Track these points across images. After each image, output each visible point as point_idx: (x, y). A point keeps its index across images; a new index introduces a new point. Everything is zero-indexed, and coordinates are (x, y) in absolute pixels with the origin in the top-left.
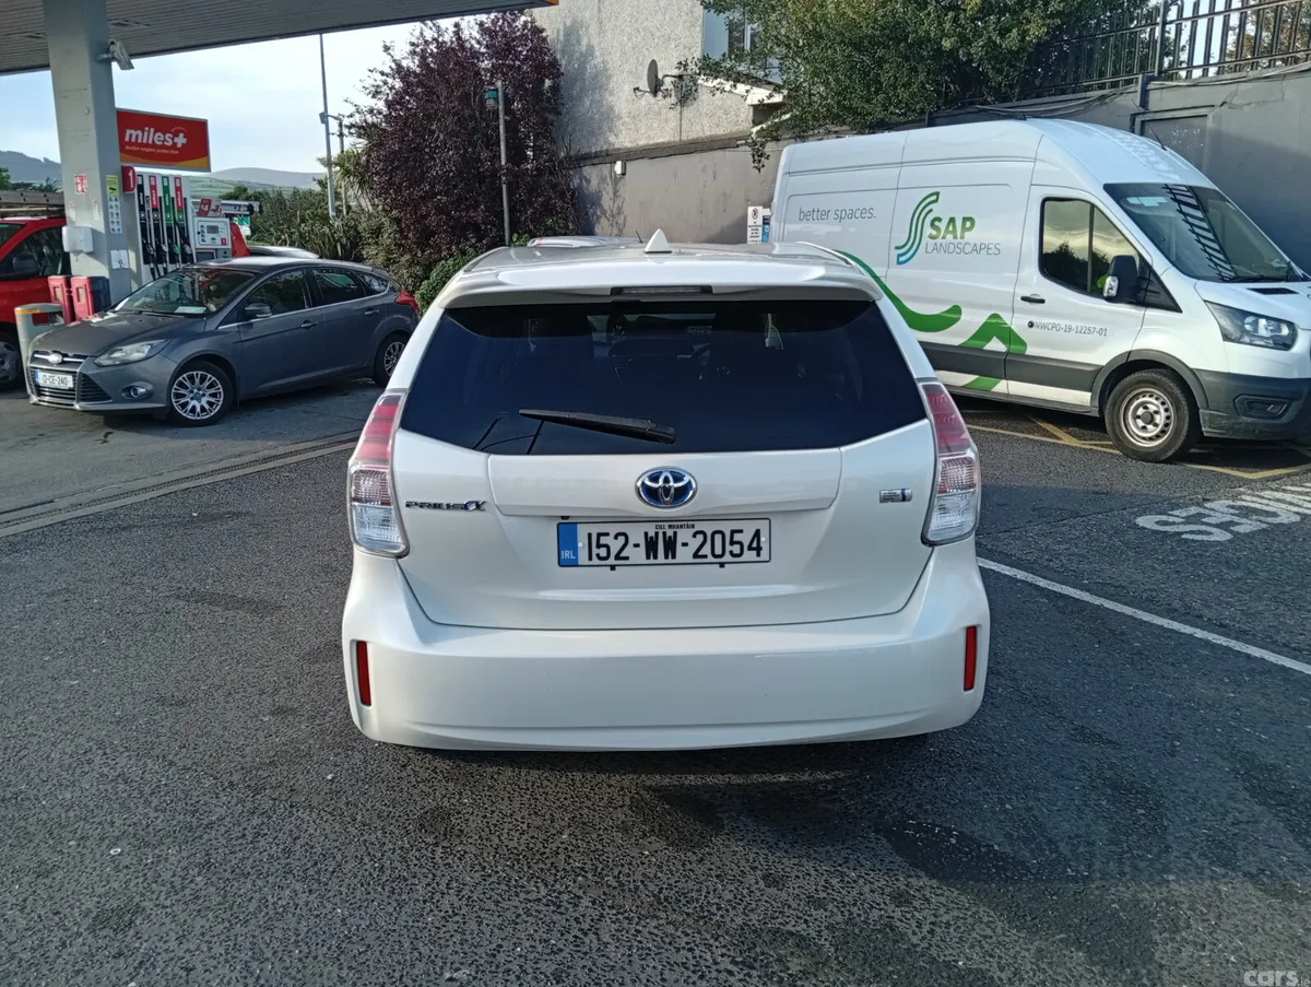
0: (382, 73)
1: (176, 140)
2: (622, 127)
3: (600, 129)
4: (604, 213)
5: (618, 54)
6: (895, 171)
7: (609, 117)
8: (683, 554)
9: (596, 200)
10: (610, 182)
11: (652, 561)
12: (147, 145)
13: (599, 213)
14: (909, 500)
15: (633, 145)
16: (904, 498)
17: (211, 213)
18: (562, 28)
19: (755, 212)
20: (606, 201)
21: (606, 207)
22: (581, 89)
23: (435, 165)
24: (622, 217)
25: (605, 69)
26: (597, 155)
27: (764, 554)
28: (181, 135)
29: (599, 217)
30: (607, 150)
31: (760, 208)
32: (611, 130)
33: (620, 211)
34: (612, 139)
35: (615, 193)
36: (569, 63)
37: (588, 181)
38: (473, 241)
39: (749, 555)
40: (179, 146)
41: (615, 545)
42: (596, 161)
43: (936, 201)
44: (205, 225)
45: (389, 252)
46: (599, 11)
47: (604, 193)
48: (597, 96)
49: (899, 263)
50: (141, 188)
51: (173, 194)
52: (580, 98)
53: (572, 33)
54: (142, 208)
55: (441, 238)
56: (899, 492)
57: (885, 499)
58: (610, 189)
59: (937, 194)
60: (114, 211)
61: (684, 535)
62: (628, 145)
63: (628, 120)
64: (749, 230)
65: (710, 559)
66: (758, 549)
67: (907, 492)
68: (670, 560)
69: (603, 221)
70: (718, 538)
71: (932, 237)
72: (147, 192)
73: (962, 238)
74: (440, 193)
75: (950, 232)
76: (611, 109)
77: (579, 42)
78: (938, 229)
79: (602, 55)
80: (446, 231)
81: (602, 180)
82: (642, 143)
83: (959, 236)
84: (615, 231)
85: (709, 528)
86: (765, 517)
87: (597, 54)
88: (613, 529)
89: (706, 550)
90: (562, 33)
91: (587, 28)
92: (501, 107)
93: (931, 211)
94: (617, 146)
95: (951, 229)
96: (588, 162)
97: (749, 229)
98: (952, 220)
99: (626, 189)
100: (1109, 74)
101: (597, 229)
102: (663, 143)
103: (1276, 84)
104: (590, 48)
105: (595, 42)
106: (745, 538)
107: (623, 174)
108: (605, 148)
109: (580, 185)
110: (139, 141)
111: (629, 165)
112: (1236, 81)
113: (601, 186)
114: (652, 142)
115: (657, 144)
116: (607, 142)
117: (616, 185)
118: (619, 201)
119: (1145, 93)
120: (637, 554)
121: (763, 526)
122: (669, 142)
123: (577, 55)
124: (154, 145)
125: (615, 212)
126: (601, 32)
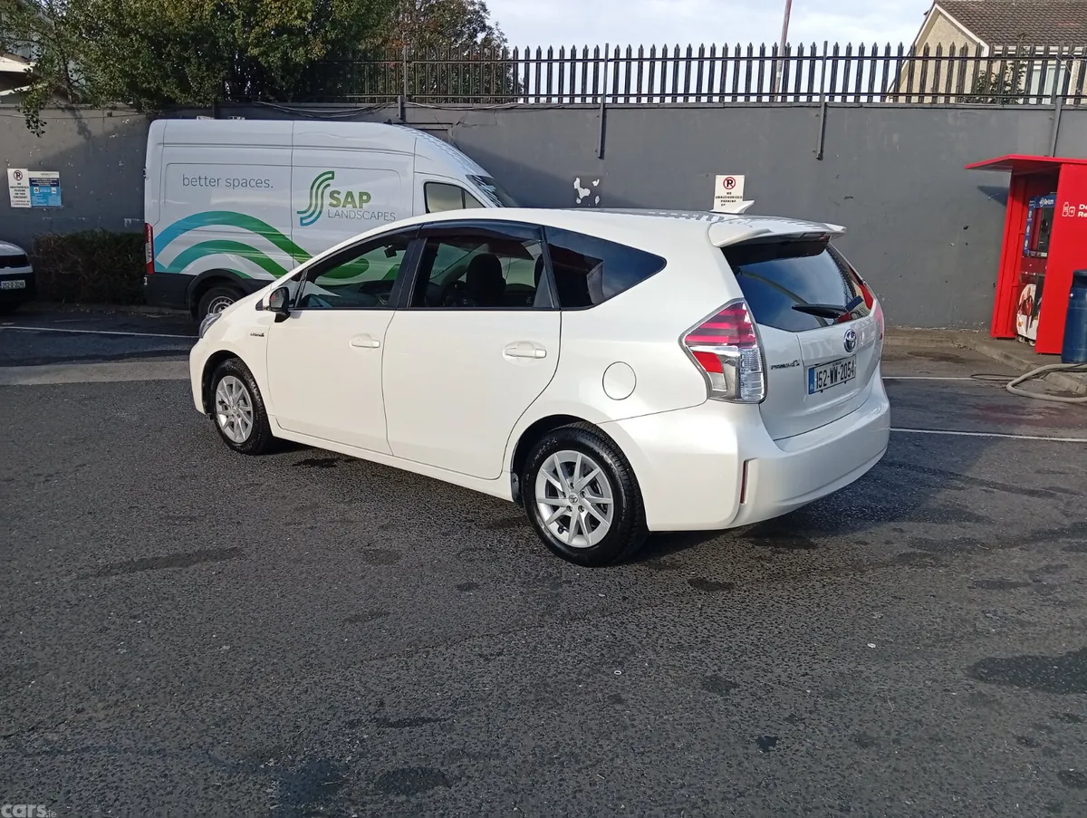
6: (288, 152)
19: (18, 175)
31: (24, 172)
41: (824, 377)
43: (332, 178)
49: (302, 224)
59: (333, 173)
64: (12, 192)
71: (331, 205)
73: (361, 207)
75: (349, 203)
78: (338, 199)
83: (358, 205)
88: (823, 368)
93: (328, 185)
95: (349, 200)
97: (11, 189)
98: (350, 194)
100: (367, 91)
103: (491, 115)
112: (466, 109)
119: (403, 109)
120: (829, 381)
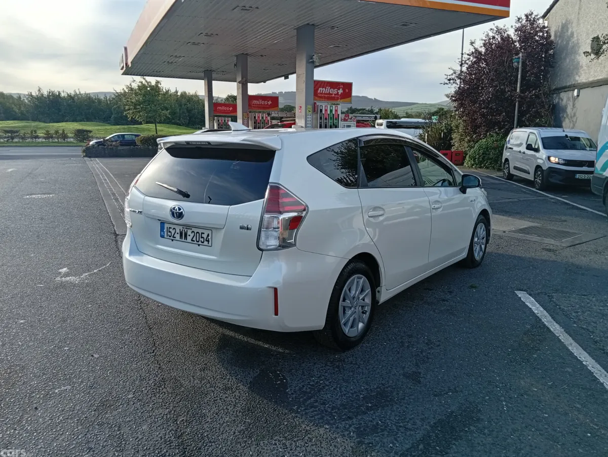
0: (468, 55)
1: (338, 91)
2: (582, 72)
3: (572, 73)
4: (567, 115)
5: (585, 34)
7: (577, 67)
8: (189, 239)
9: (564, 110)
10: (572, 101)
11: (181, 240)
12: (327, 94)
13: (565, 116)
14: (250, 230)
15: (587, 81)
16: (248, 229)
17: (349, 120)
18: (560, 25)
20: (569, 110)
21: (569, 113)
22: (566, 54)
23: (483, 95)
24: (575, 118)
25: (578, 43)
26: (569, 87)
27: (210, 244)
28: (341, 89)
29: (565, 118)
30: (574, 84)
32: (577, 74)
33: (575, 115)
34: (577, 78)
35: (574, 105)
36: (562, 41)
37: (562, 100)
38: (497, 130)
39: (206, 243)
40: (340, 93)
41: (173, 232)
42: (566, 90)
44: (345, 125)
45: (462, 135)
46: (579, 14)
47: (569, 106)
48: (573, 57)
50: (321, 111)
51: (334, 113)
52: (565, 59)
53: (565, 27)
54: (321, 118)
55: (482, 130)
56: (246, 226)
57: (242, 228)
58: (571, 103)
60: (309, 119)
61: (189, 232)
62: (584, 81)
63: (585, 68)
65: (195, 242)
66: (208, 241)
67: (249, 226)
68: (185, 241)
69: (567, 120)
70: (198, 234)
72: (323, 112)
74: (484, 108)
76: (578, 63)
77: (567, 31)
79: (577, 36)
80: (484, 126)
81: (568, 99)
82: (591, 79)
84: (572, 125)
85: (196, 230)
86: (210, 229)
87: (575, 36)
88: (173, 226)
89: (194, 239)
90: (560, 27)
91: (572, 24)
92: (520, 66)
94: (579, 82)
96: (563, 90)
99: (578, 103)
101: (564, 124)
102: (601, 79)
104: (572, 34)
105: (574, 30)
106: (205, 236)
107: (578, 96)
108: (573, 83)
109: (558, 102)
110: (324, 92)
111: (581, 91)
113: (568, 102)
114: (596, 79)
115: (598, 80)
116: (575, 80)
117: (574, 101)
118: (575, 109)
120: (178, 236)
121: (210, 232)
122: (604, 78)
123: (566, 37)
124: (329, 94)
125: (572, 115)
126: (578, 24)
